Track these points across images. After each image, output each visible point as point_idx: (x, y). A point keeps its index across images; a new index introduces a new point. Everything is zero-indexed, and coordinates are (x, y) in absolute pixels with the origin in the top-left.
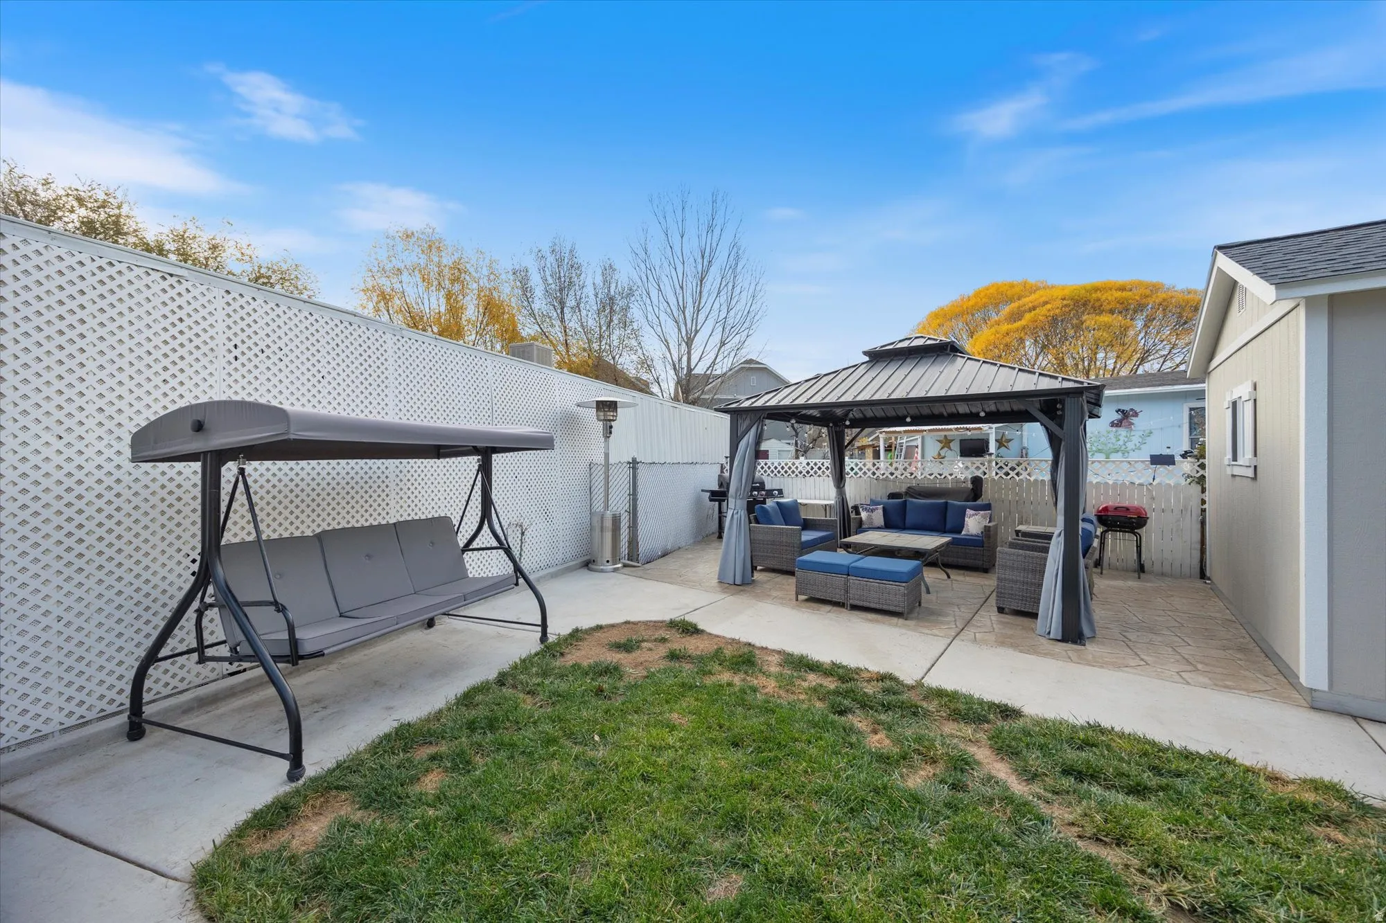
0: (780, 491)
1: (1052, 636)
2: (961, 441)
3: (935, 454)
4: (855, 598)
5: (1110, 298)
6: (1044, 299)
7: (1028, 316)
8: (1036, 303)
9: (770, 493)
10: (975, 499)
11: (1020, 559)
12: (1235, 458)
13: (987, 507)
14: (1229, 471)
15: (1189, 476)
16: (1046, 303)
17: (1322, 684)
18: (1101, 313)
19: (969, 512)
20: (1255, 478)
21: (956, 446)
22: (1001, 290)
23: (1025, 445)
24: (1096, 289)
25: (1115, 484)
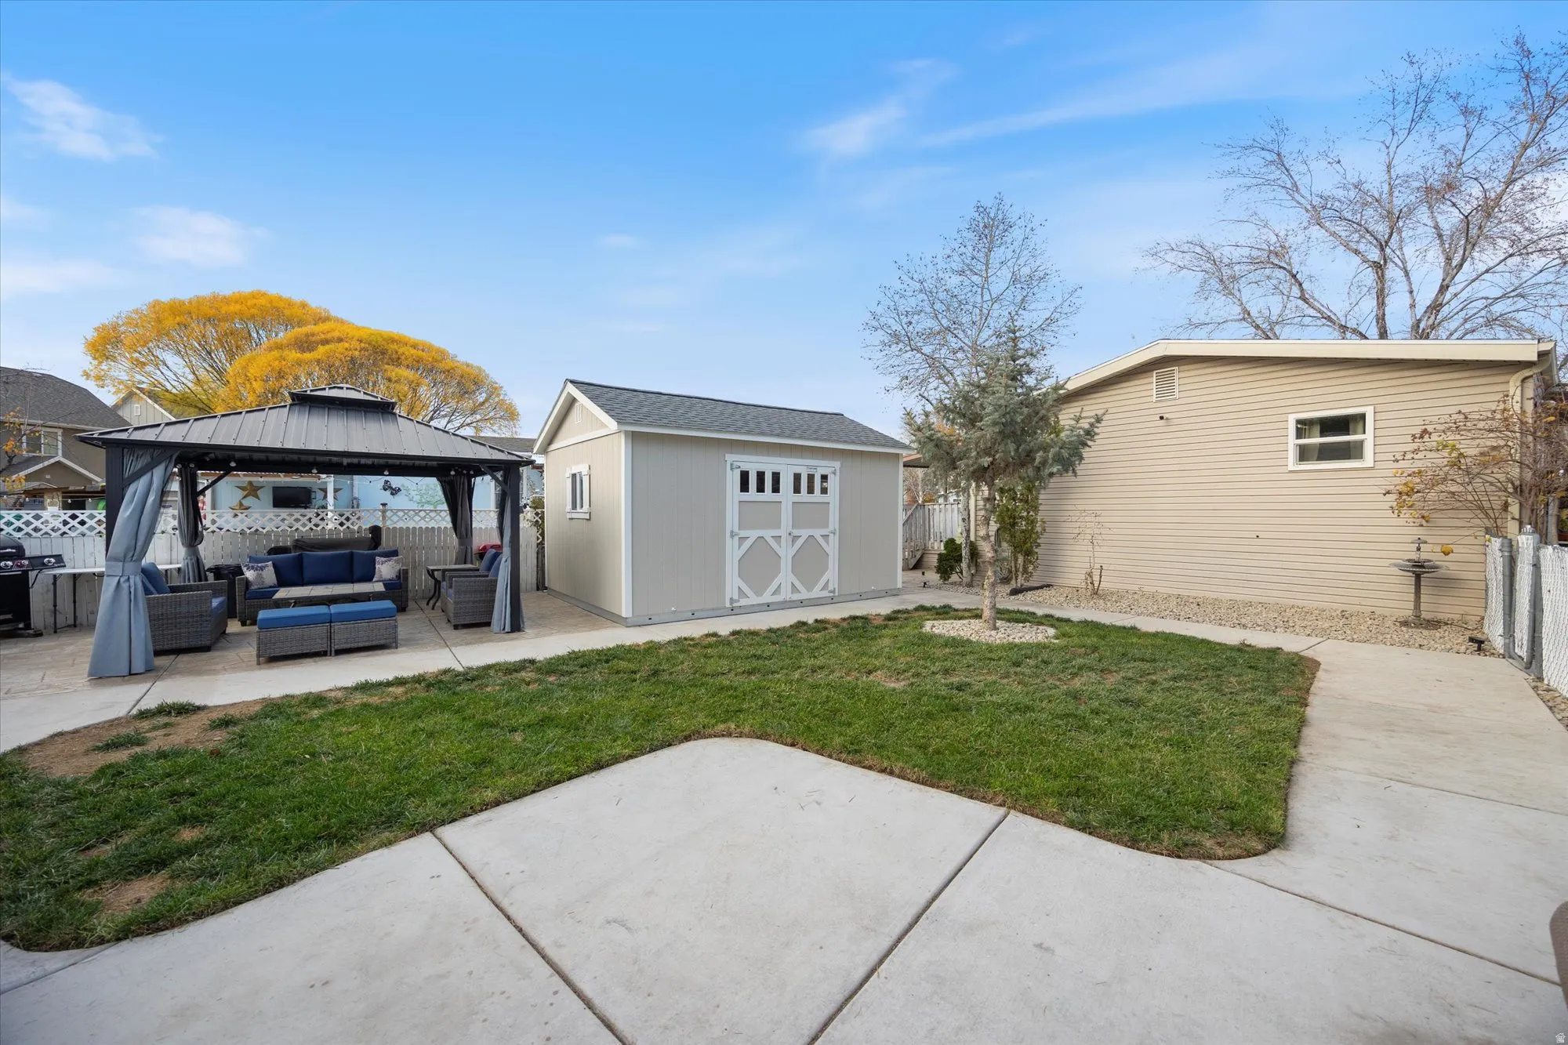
0: (59, 559)
1: (506, 630)
2: (274, 488)
3: (235, 503)
4: (339, 643)
5: (407, 353)
6: (336, 334)
7: (321, 349)
8: (329, 336)
9: (39, 562)
10: (376, 547)
11: (472, 584)
12: (574, 507)
13: (394, 553)
14: (569, 516)
15: (531, 521)
16: (340, 340)
17: (630, 615)
18: (399, 365)
19: (378, 559)
20: (589, 520)
21: (267, 496)
22: (276, 304)
23: (356, 495)
24: (393, 341)
25: (486, 528)
